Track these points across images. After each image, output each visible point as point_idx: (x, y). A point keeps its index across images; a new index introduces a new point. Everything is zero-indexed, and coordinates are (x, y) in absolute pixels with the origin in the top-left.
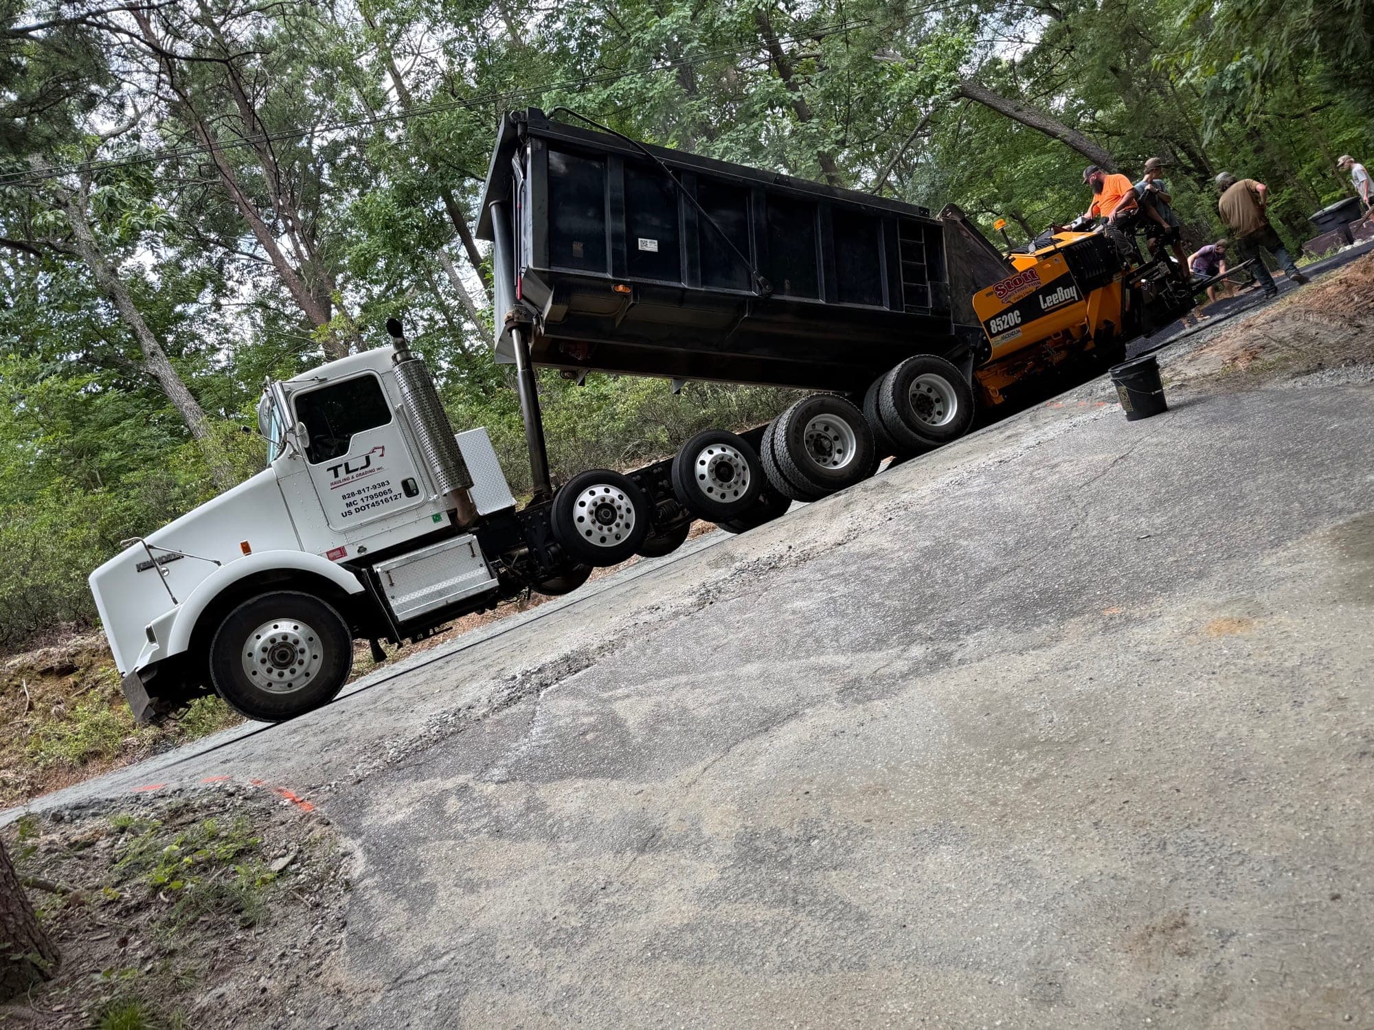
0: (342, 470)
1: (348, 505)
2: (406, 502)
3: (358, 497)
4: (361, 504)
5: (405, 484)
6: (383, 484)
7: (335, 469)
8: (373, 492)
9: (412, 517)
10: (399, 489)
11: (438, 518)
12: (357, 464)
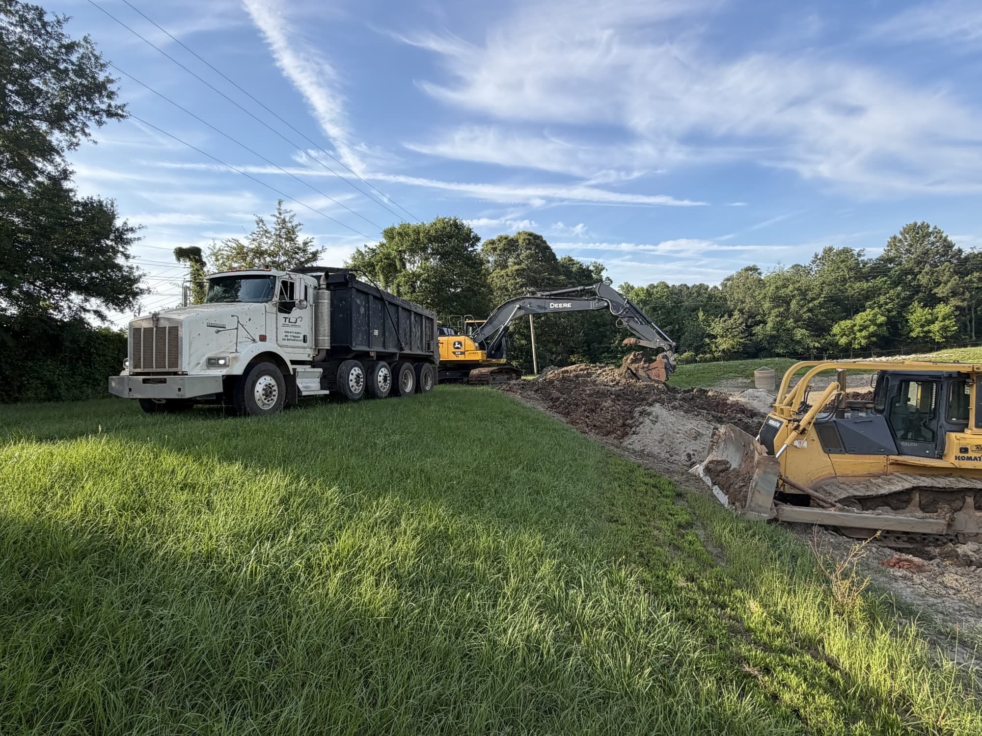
0: (287, 320)
1: (286, 336)
2: (302, 344)
3: (289, 334)
4: (289, 338)
5: (304, 336)
6: (298, 333)
7: (286, 318)
8: (294, 335)
9: (302, 350)
10: (302, 338)
11: (309, 356)
12: (293, 320)
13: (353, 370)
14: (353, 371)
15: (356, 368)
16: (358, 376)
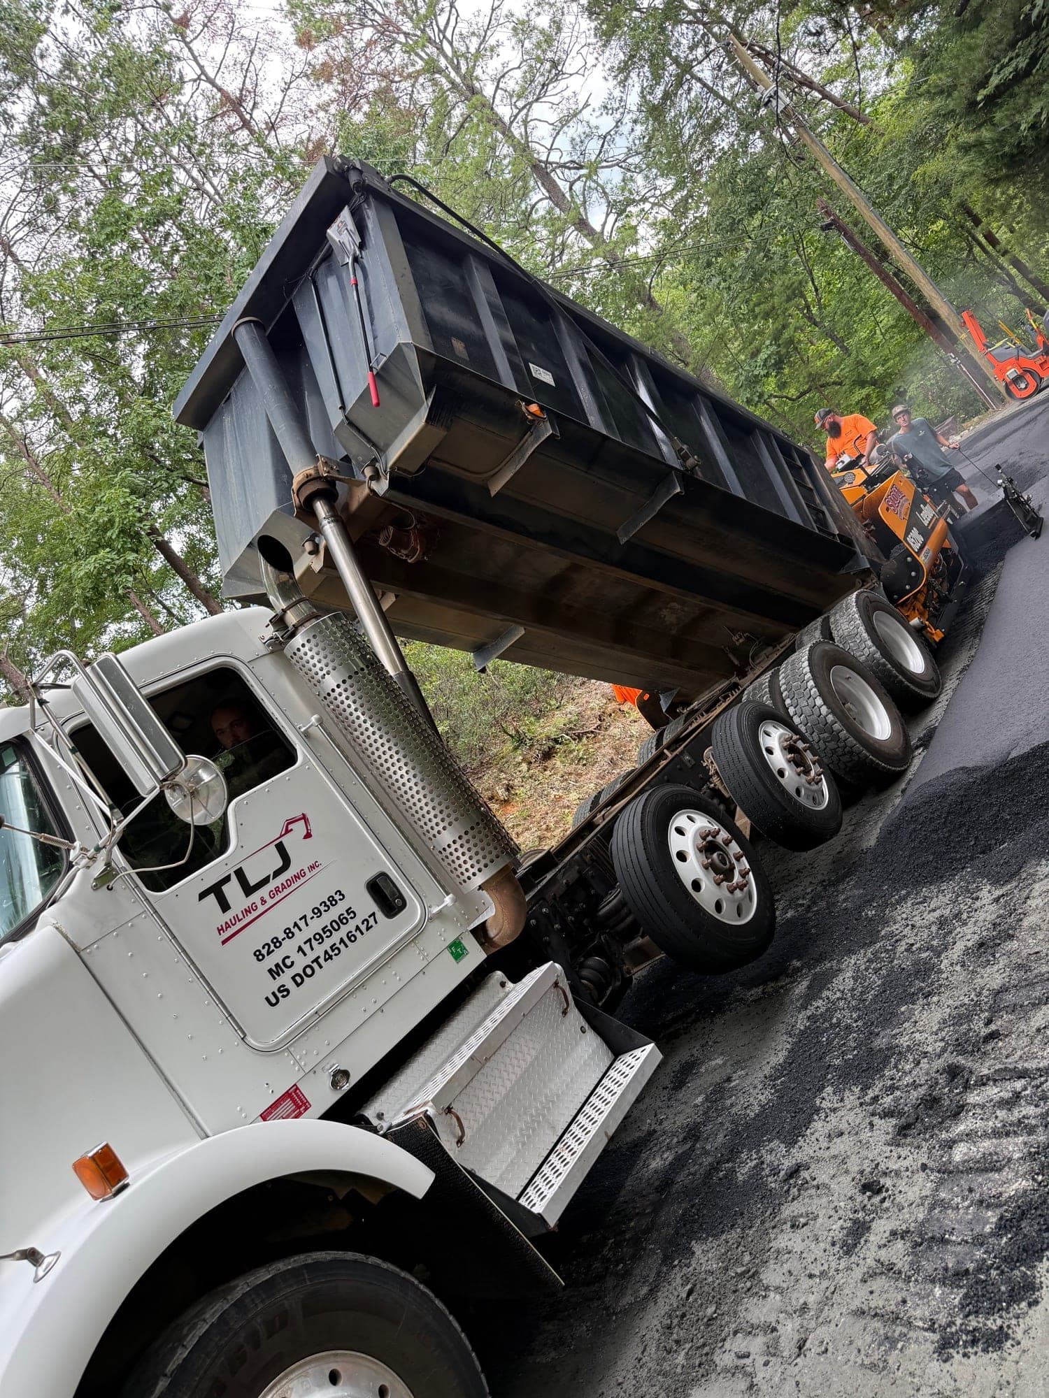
0: (233, 890)
1: (275, 972)
2: (390, 931)
3: (289, 948)
4: (300, 962)
5: (373, 889)
6: (332, 901)
7: (216, 890)
8: (316, 925)
9: (411, 962)
10: (366, 905)
11: (457, 950)
12: (261, 866)
13: (673, 837)
14: (676, 843)
15: (680, 820)
16: (709, 847)
